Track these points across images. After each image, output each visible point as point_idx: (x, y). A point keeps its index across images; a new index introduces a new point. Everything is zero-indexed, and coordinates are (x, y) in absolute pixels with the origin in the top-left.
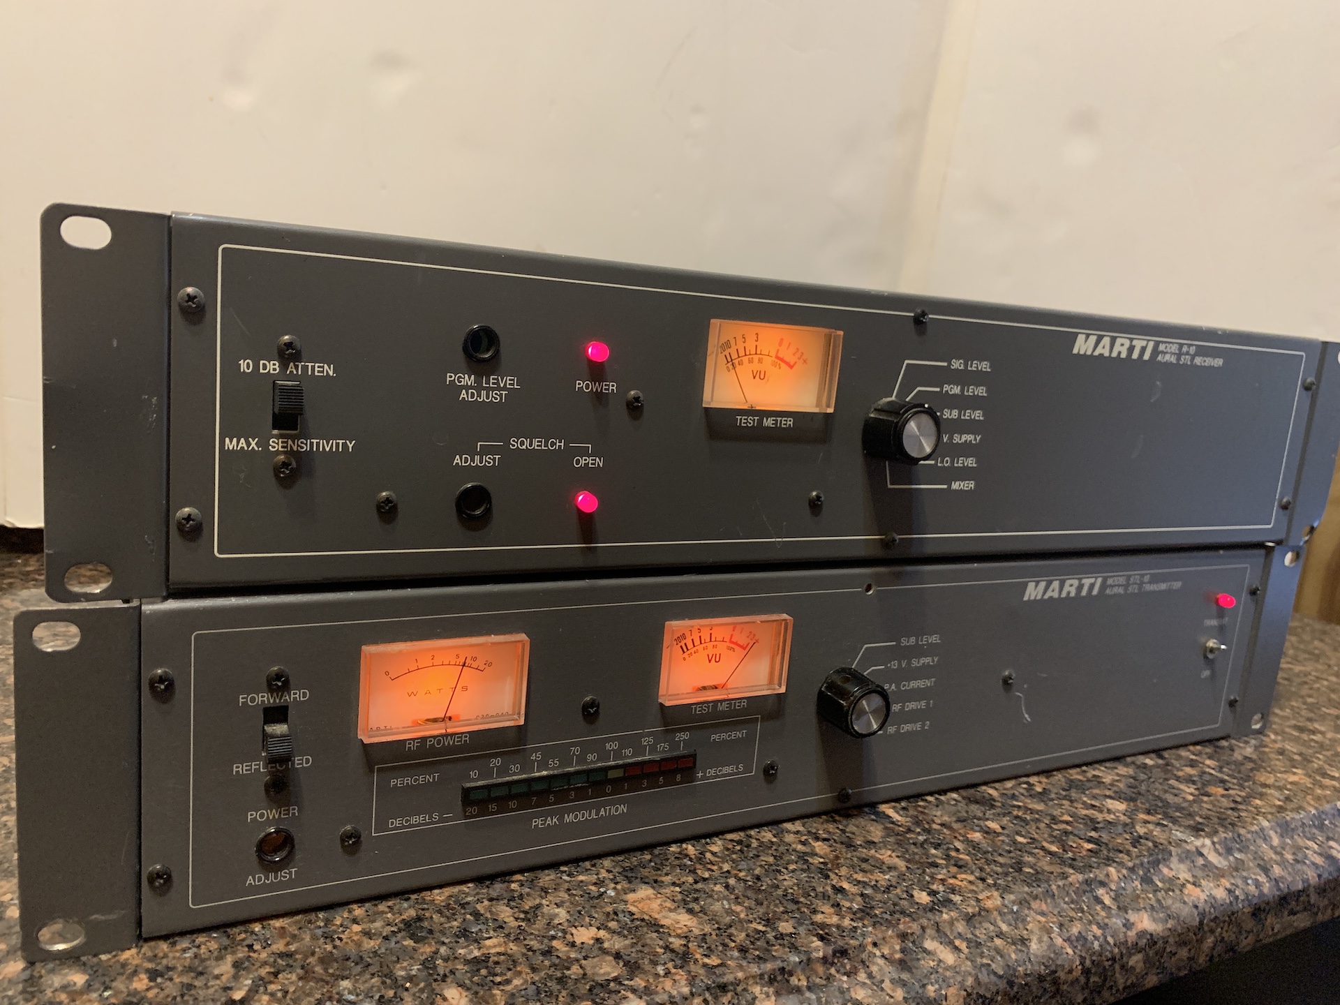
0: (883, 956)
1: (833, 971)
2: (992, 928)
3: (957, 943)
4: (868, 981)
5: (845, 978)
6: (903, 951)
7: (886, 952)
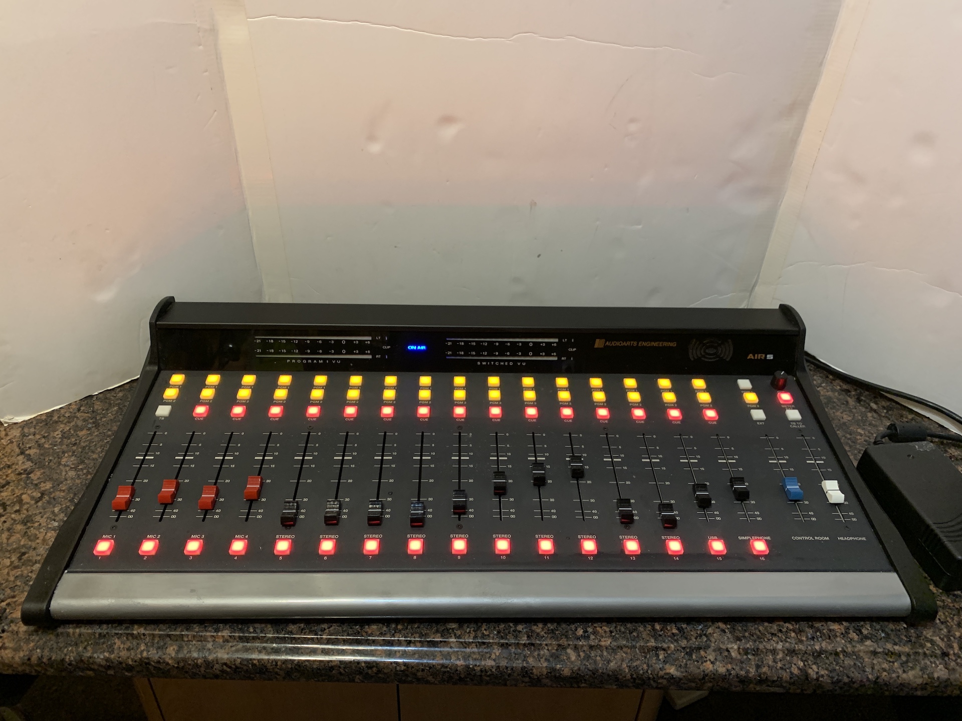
0: (548, 650)
1: (526, 649)
2: (600, 652)
3: (581, 653)
4: (536, 656)
5: (529, 653)
6: (557, 650)
7: (550, 648)
